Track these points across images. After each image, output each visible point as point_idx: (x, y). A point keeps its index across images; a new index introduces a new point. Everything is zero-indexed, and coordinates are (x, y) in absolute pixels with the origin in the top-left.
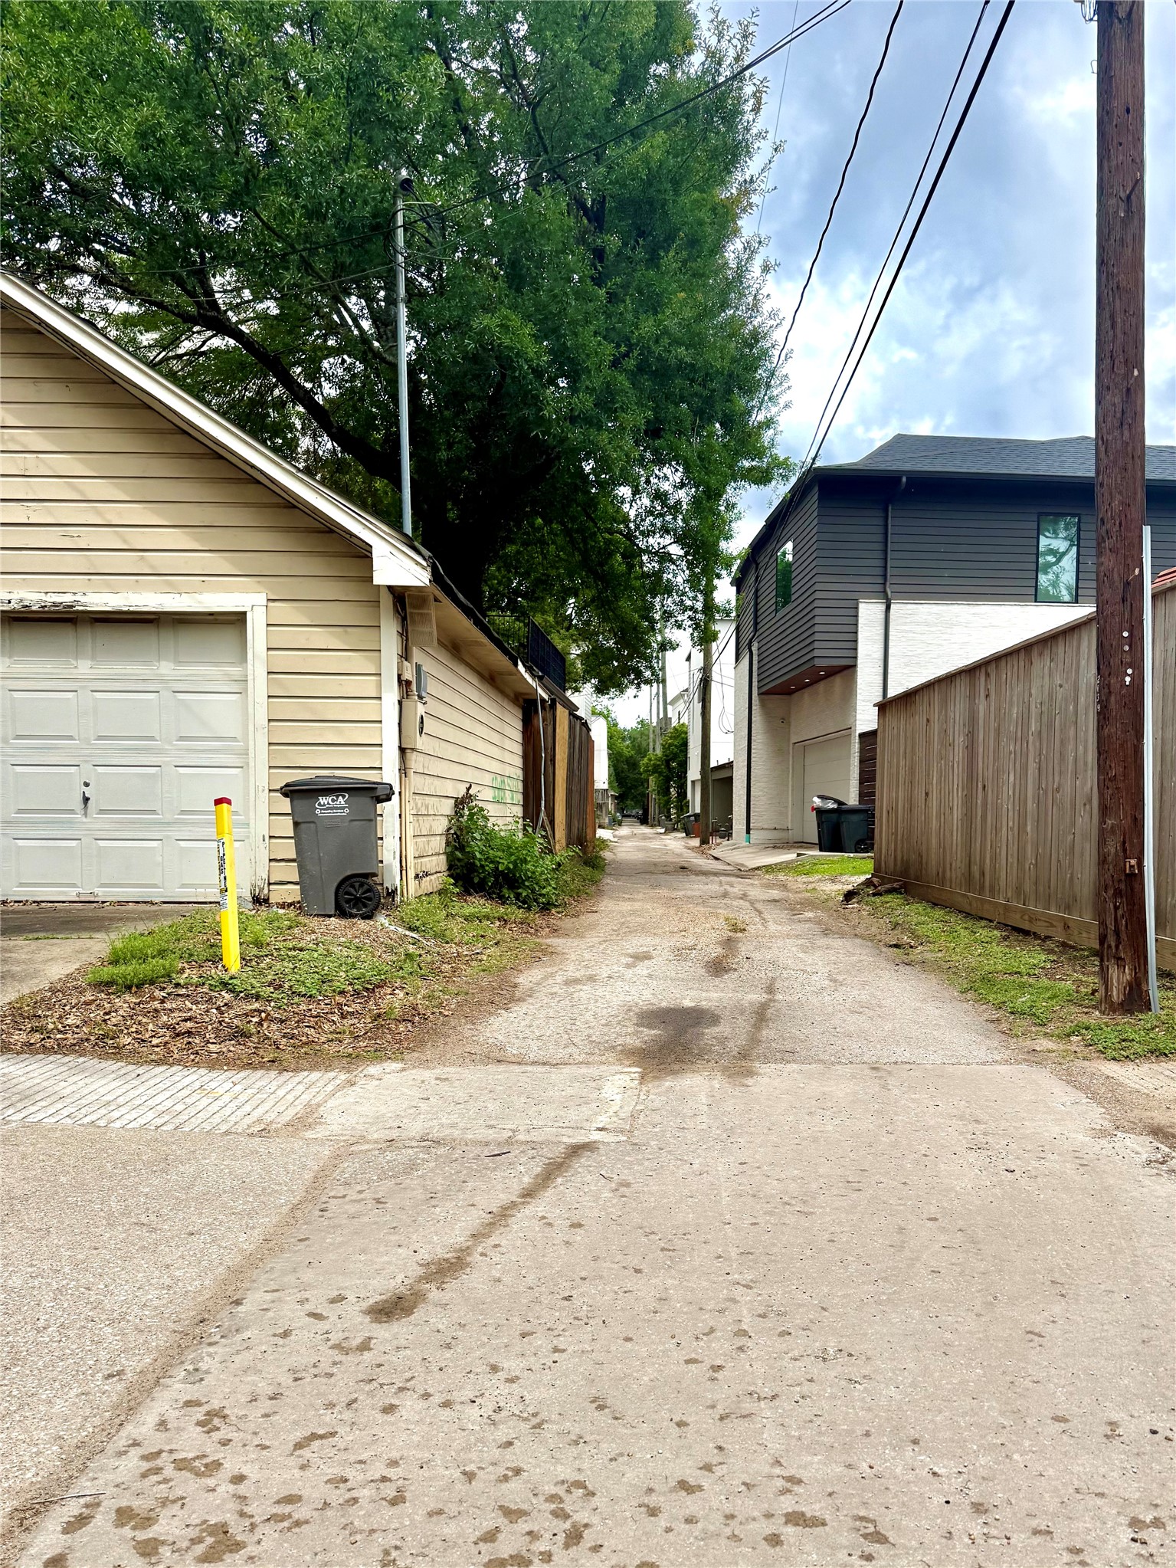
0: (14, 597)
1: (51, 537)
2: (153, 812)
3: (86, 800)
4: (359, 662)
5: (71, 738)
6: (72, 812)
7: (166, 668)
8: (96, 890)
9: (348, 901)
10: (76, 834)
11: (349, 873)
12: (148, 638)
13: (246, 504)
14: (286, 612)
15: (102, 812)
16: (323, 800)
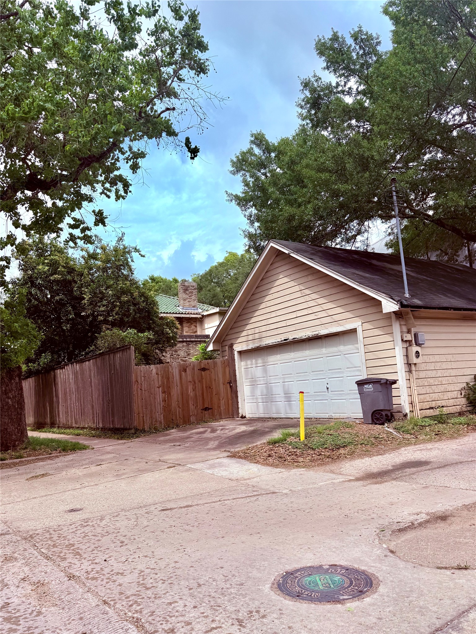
0: (307, 334)
1: (312, 317)
2: (343, 391)
3: (328, 388)
4: (388, 338)
5: (323, 371)
6: (325, 392)
7: (342, 348)
8: (333, 415)
9: (376, 419)
10: (327, 398)
11: (375, 409)
12: (337, 339)
13: (354, 296)
14: (367, 326)
15: (332, 391)
16: (366, 386)
